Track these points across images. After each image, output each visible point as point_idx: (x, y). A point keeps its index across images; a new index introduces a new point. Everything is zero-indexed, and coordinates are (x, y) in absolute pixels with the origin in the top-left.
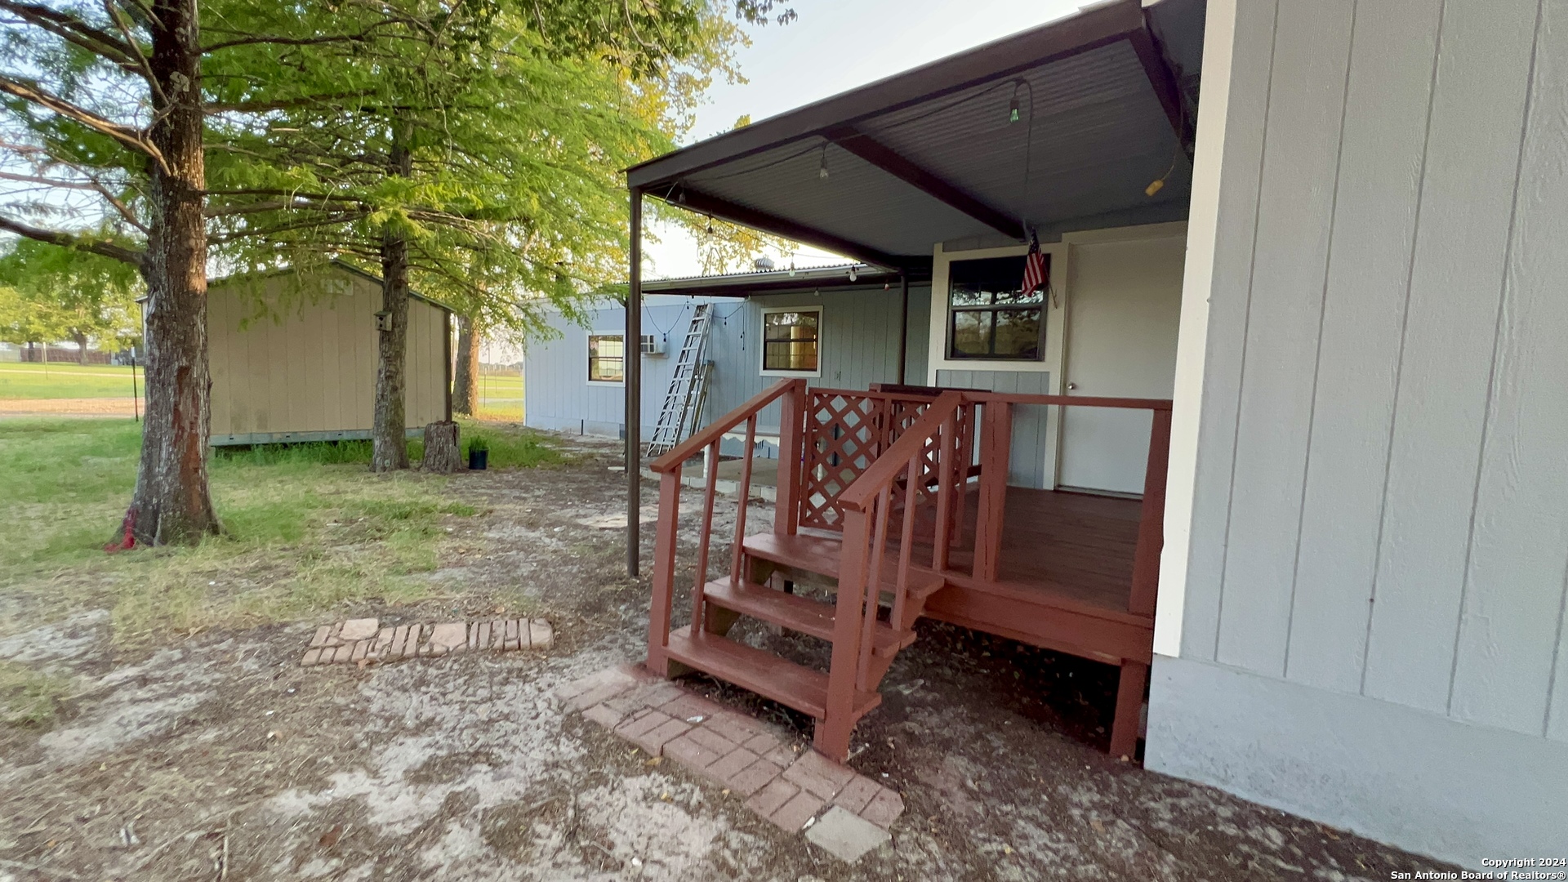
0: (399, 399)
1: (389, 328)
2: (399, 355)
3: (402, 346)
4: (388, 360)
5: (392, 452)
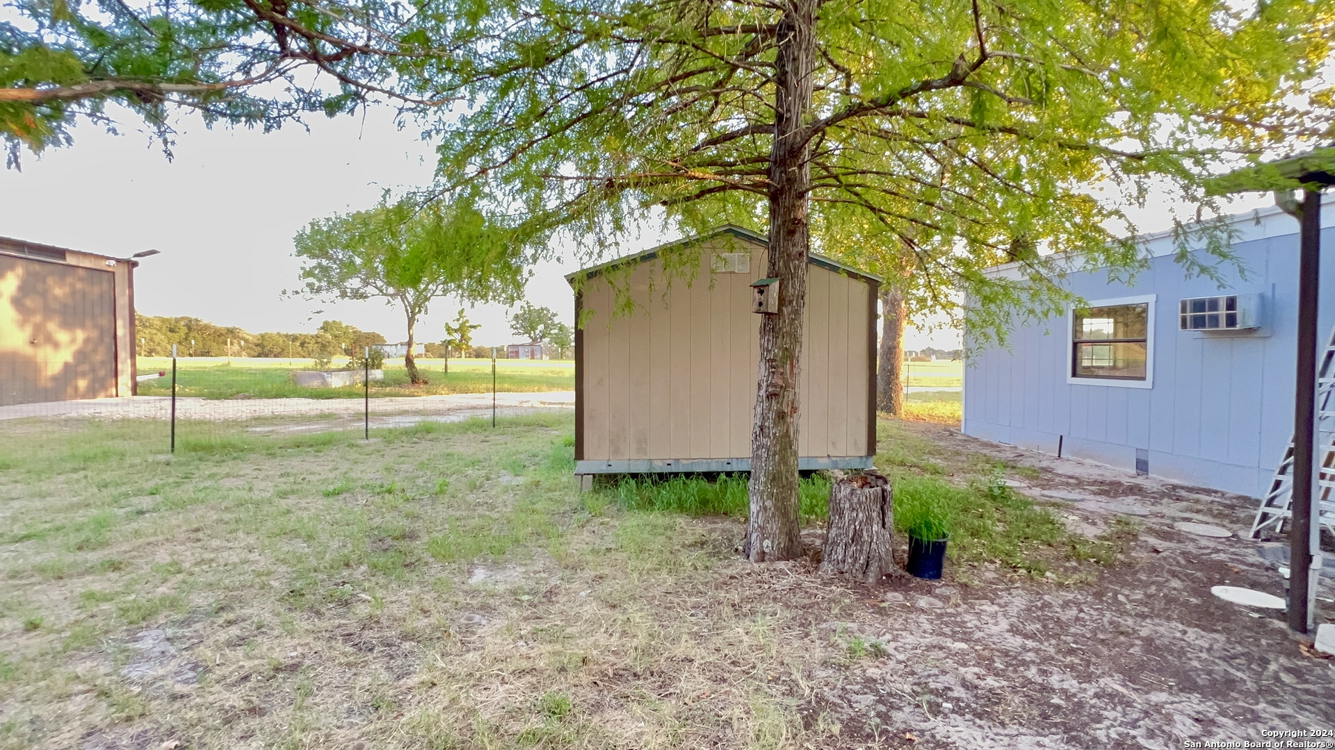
0: (787, 434)
1: (773, 308)
2: (790, 356)
3: (796, 339)
4: (772, 365)
5: (774, 527)
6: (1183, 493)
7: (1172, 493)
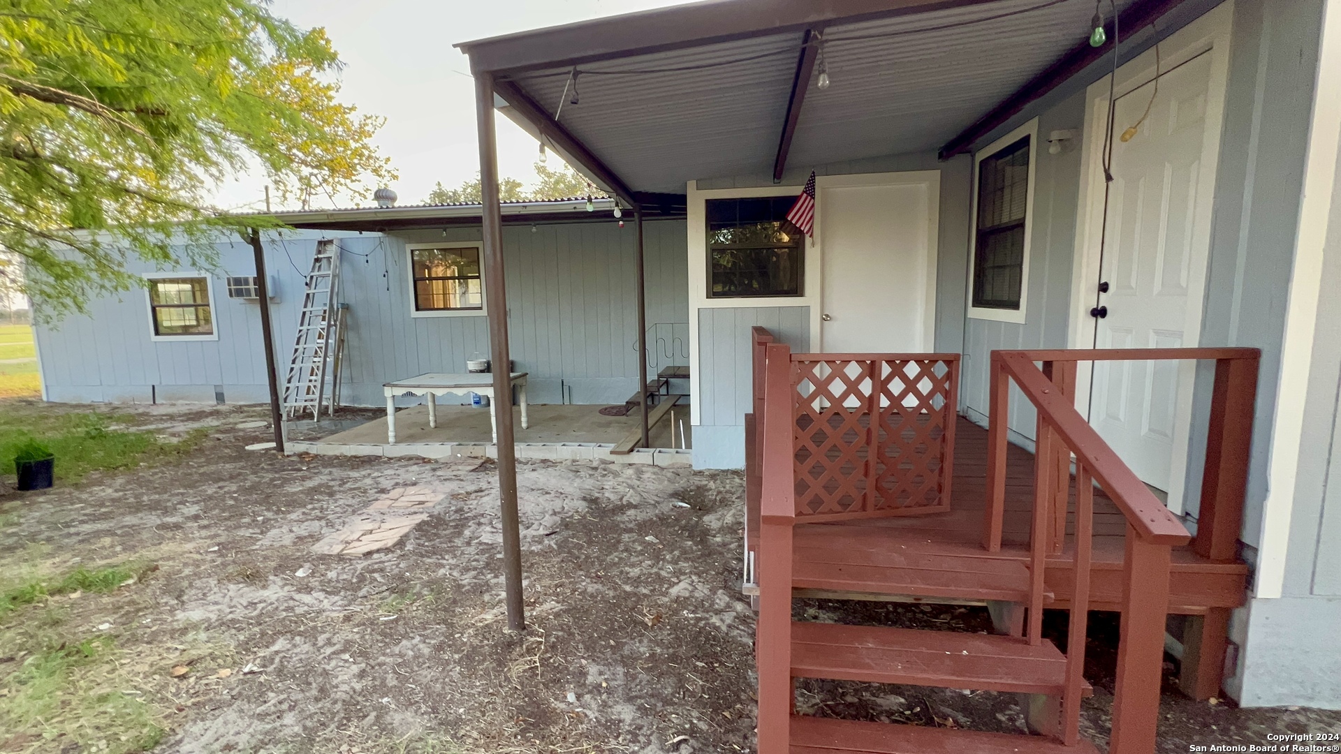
6: (246, 409)
7: (239, 410)
